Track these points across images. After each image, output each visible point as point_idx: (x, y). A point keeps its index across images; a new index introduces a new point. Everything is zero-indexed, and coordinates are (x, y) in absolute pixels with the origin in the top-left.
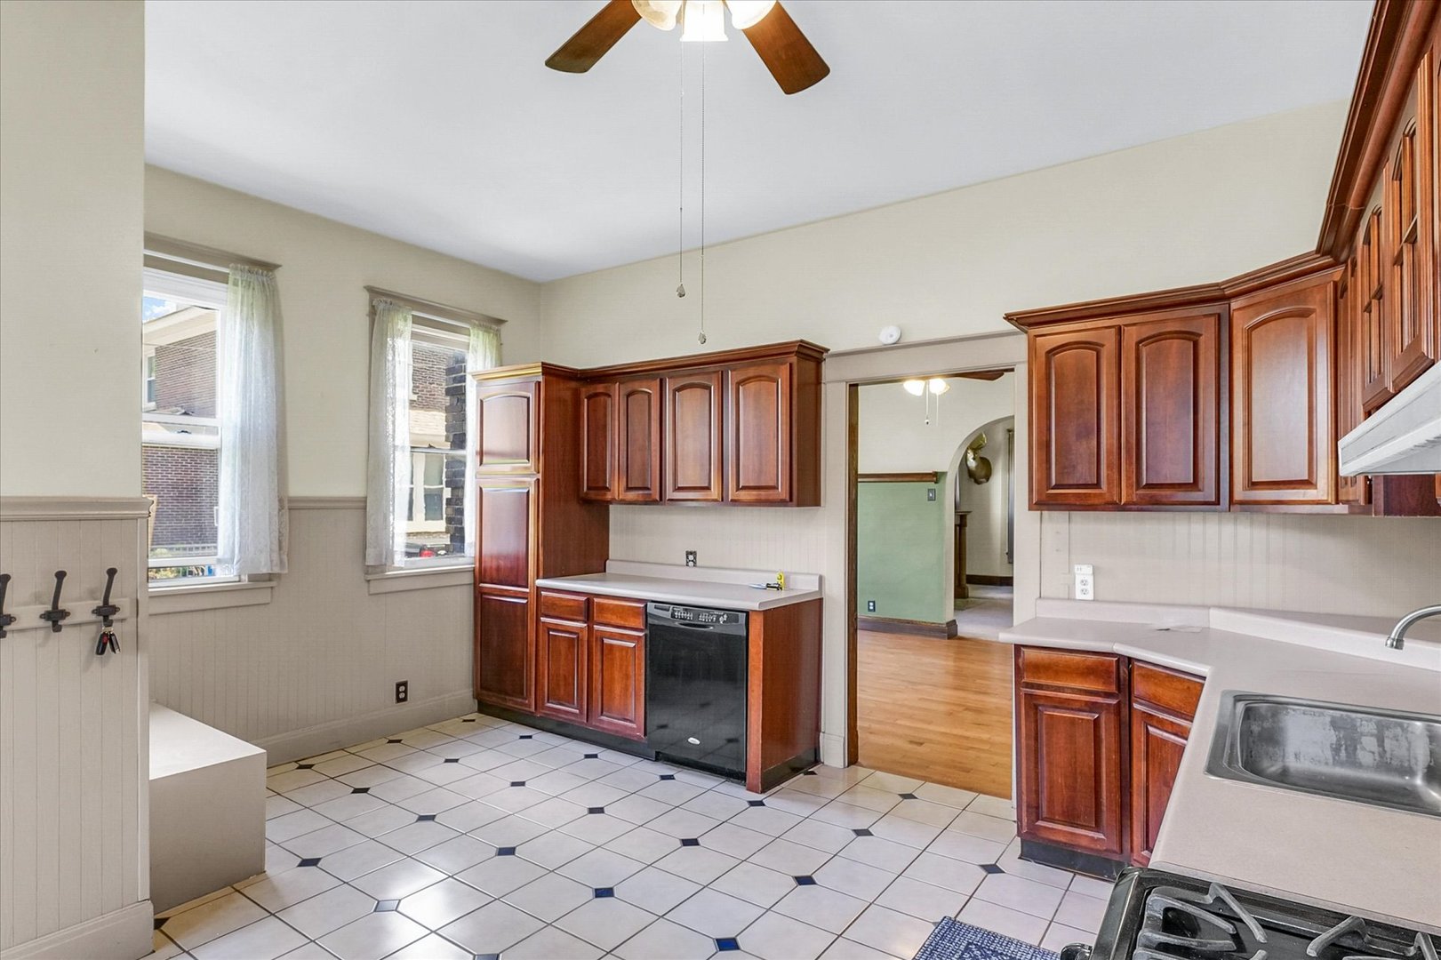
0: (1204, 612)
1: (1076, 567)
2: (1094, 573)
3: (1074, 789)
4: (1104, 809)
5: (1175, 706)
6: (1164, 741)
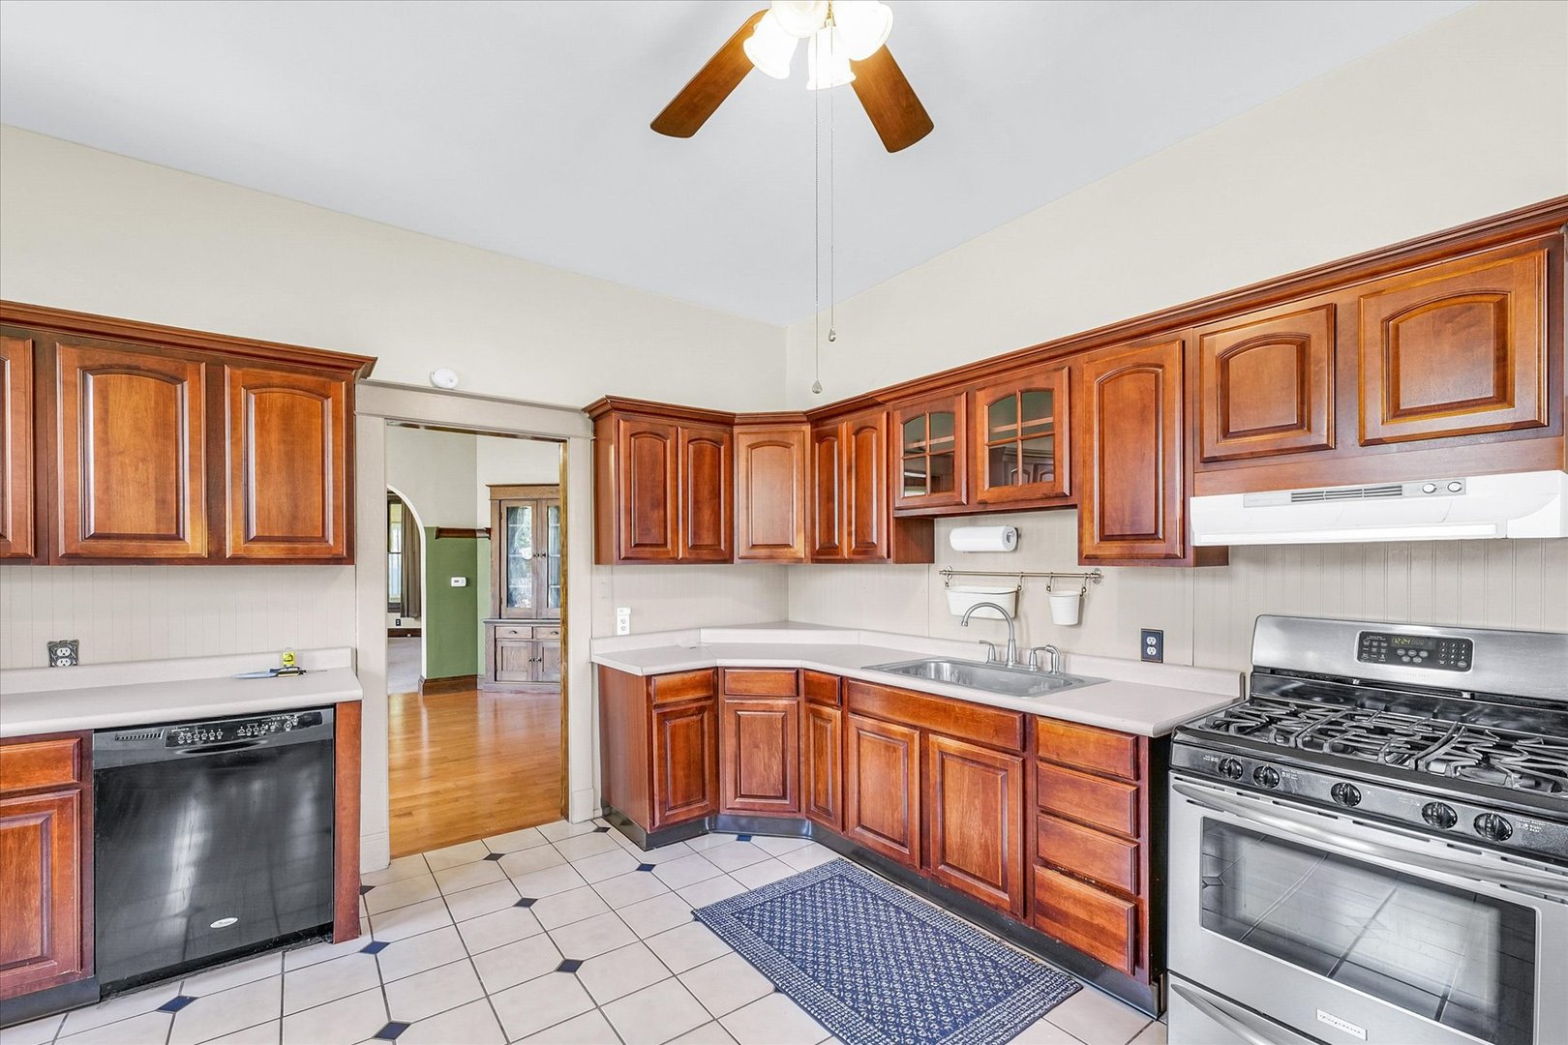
1: (619, 610)
2: (630, 613)
3: (689, 776)
4: (707, 782)
5: (763, 693)
6: (754, 718)
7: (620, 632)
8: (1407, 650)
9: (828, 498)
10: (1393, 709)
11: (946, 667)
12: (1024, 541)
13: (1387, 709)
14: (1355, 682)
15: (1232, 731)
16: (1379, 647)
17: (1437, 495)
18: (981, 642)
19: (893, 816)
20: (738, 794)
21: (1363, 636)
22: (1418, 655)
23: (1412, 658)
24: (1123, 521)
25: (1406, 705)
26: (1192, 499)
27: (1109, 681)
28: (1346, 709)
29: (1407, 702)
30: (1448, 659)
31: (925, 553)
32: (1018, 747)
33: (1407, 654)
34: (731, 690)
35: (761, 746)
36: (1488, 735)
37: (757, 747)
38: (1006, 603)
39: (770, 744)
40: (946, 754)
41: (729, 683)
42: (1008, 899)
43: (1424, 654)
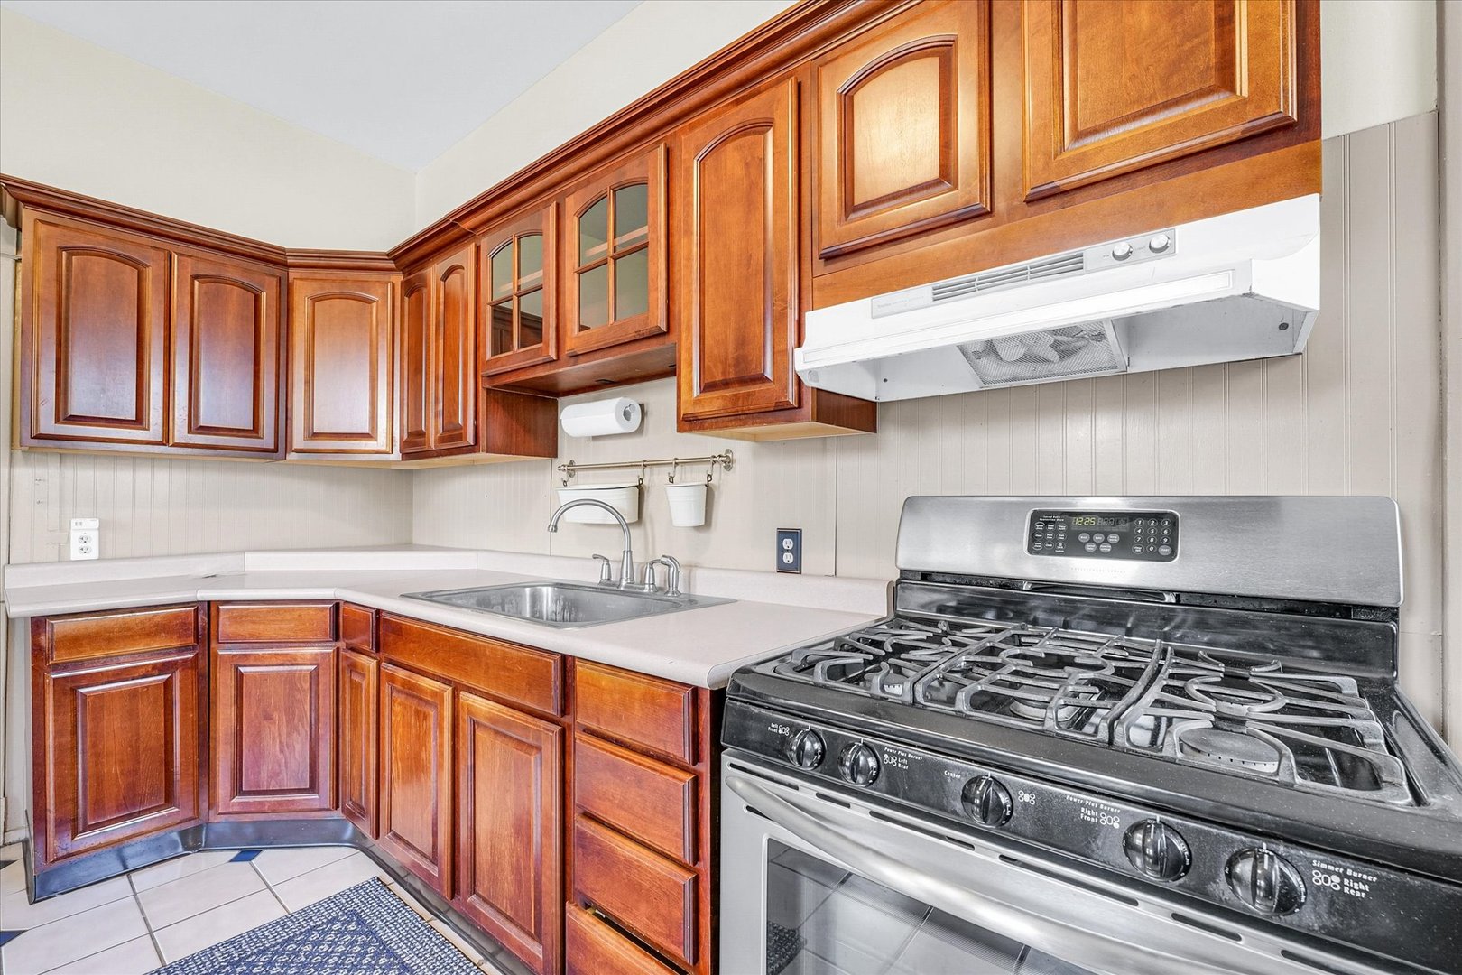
0: (241, 556)
1: (73, 522)
2: (99, 529)
3: (136, 772)
4: (178, 777)
5: (281, 637)
6: (264, 676)
7: (75, 554)
8: (1092, 534)
9: (416, 369)
10: (1074, 624)
11: (547, 593)
12: (650, 420)
13: (1066, 625)
14: (1026, 586)
15: (819, 676)
16: (1056, 532)
17: (1134, 263)
18: (595, 557)
19: (422, 817)
20: (238, 789)
21: (1036, 516)
22: (1106, 541)
23: (1098, 545)
24: (726, 360)
25: (1090, 617)
26: (807, 314)
27: (736, 601)
28: (1010, 627)
29: (1093, 613)
30: (1145, 544)
31: (545, 443)
32: (553, 711)
33: (1091, 541)
34: (229, 637)
35: (276, 716)
36: (1204, 660)
37: (268, 717)
38: (623, 502)
39: (290, 713)
40: (478, 723)
41: (225, 626)
42: (541, 957)
43: (1114, 538)
